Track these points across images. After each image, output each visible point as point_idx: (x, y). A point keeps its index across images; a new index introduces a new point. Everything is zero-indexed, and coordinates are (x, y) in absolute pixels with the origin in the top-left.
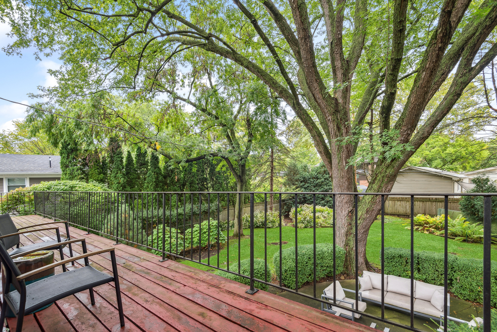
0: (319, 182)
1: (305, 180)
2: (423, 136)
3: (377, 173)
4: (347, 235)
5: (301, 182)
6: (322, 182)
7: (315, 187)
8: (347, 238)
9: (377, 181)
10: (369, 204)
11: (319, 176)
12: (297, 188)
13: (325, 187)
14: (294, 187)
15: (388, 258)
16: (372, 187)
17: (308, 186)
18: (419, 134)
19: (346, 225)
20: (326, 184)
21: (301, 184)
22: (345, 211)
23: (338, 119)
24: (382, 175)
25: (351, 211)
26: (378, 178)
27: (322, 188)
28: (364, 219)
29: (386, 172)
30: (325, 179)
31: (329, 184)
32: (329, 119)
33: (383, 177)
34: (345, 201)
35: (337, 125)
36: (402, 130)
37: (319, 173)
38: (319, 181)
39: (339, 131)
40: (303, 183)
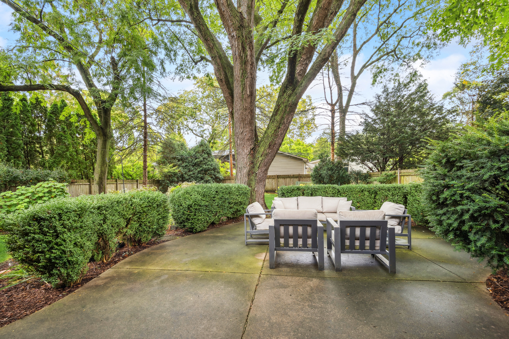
0: (198, 162)
1: (182, 159)
2: (325, 57)
3: (279, 104)
4: (249, 175)
5: (179, 161)
6: (201, 161)
7: (193, 166)
8: (249, 179)
9: (280, 111)
10: (272, 137)
11: (198, 155)
12: (174, 166)
13: (204, 166)
14: (171, 165)
15: (288, 192)
16: (275, 119)
17: (186, 166)
18: (322, 55)
19: (248, 164)
20: (205, 164)
21: (179, 163)
22: (247, 149)
23: (243, 36)
24: (285, 104)
25: (253, 149)
26: (281, 109)
27: (201, 167)
28: (266, 155)
29: (288, 101)
30: (204, 158)
31: (208, 164)
32: (234, 36)
33: (286, 106)
34: (247, 138)
35: (242, 43)
36: (302, 59)
37: (198, 152)
38: (197, 160)
39: (244, 51)
40: (181, 162)
